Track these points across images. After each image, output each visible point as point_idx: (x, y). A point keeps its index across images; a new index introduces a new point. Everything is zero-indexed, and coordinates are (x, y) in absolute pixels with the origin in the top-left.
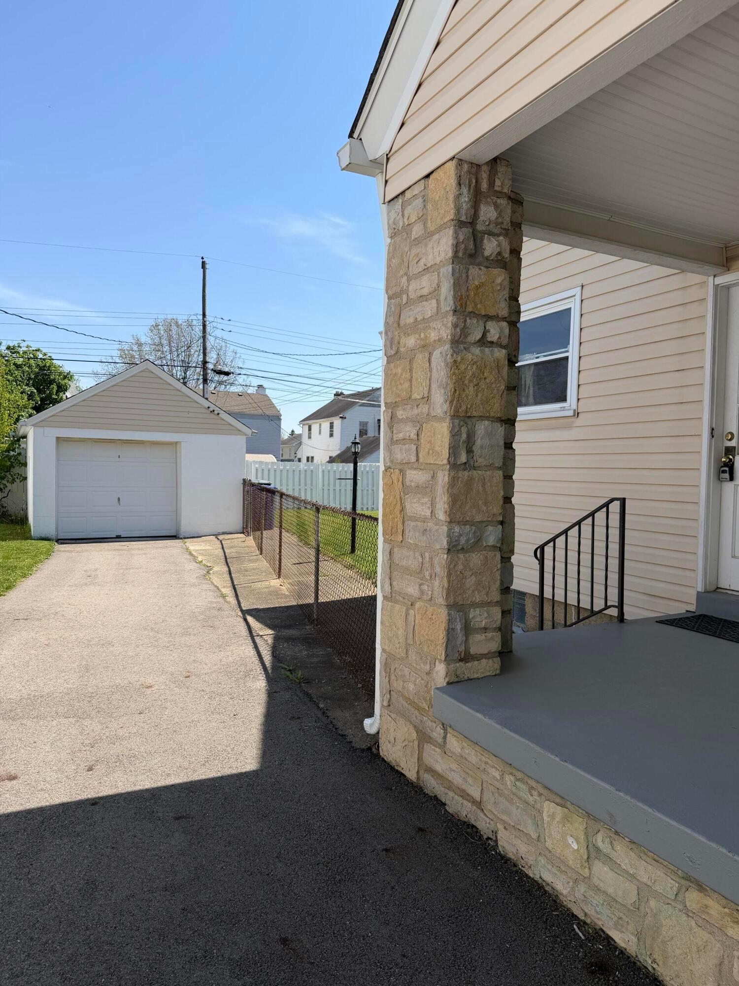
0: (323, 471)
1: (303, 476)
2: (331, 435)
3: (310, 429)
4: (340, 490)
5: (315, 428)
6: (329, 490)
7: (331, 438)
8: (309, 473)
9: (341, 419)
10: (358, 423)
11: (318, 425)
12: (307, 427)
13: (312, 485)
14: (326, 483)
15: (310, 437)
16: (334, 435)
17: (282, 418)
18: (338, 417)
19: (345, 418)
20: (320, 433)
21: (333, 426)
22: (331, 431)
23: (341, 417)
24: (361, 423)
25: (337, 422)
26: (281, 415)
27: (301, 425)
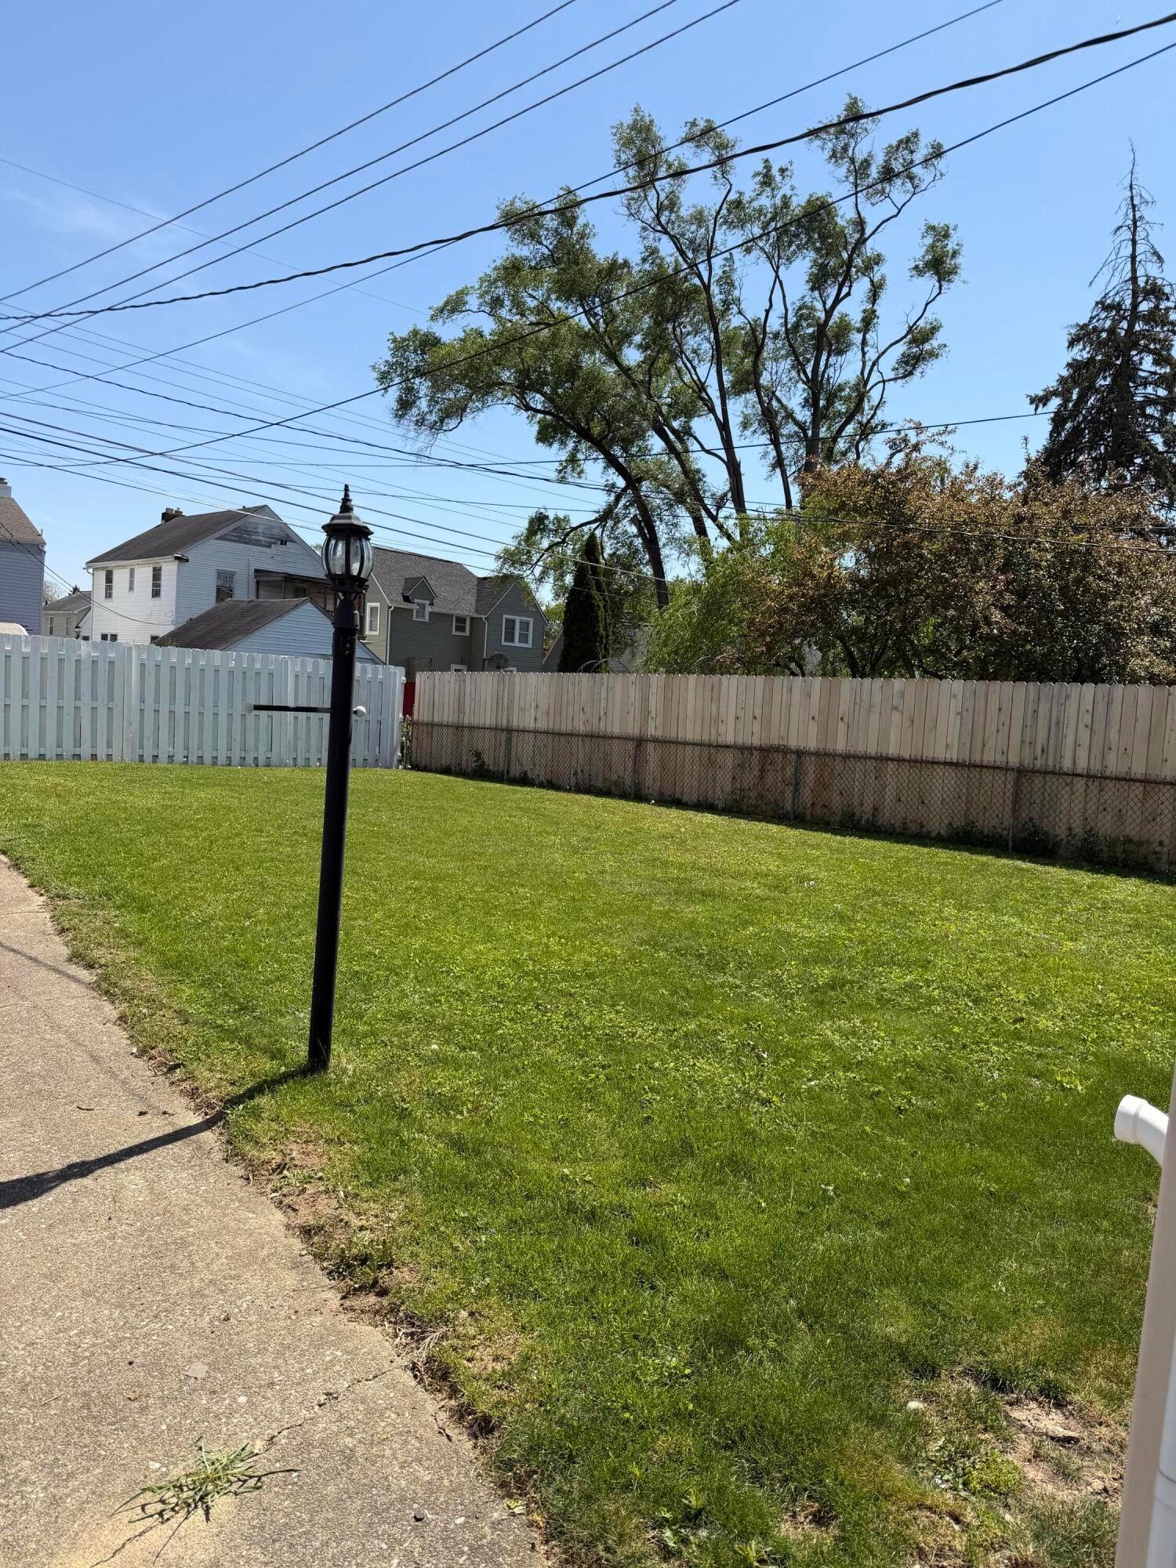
0: (143, 665)
1: (86, 676)
2: (156, 593)
3: (109, 579)
4: (187, 713)
5: (121, 577)
6: (157, 711)
7: (156, 600)
8: (103, 667)
9: (176, 562)
10: (215, 574)
11: (127, 571)
12: (102, 575)
13: (111, 698)
14: (150, 697)
15: (109, 595)
16: (162, 593)
17: (46, 548)
18: (170, 558)
19: (187, 560)
20: (131, 588)
21: (160, 575)
22: (154, 585)
23: (177, 558)
24: (220, 574)
25: (170, 569)
26: (44, 544)
27: (91, 570)
